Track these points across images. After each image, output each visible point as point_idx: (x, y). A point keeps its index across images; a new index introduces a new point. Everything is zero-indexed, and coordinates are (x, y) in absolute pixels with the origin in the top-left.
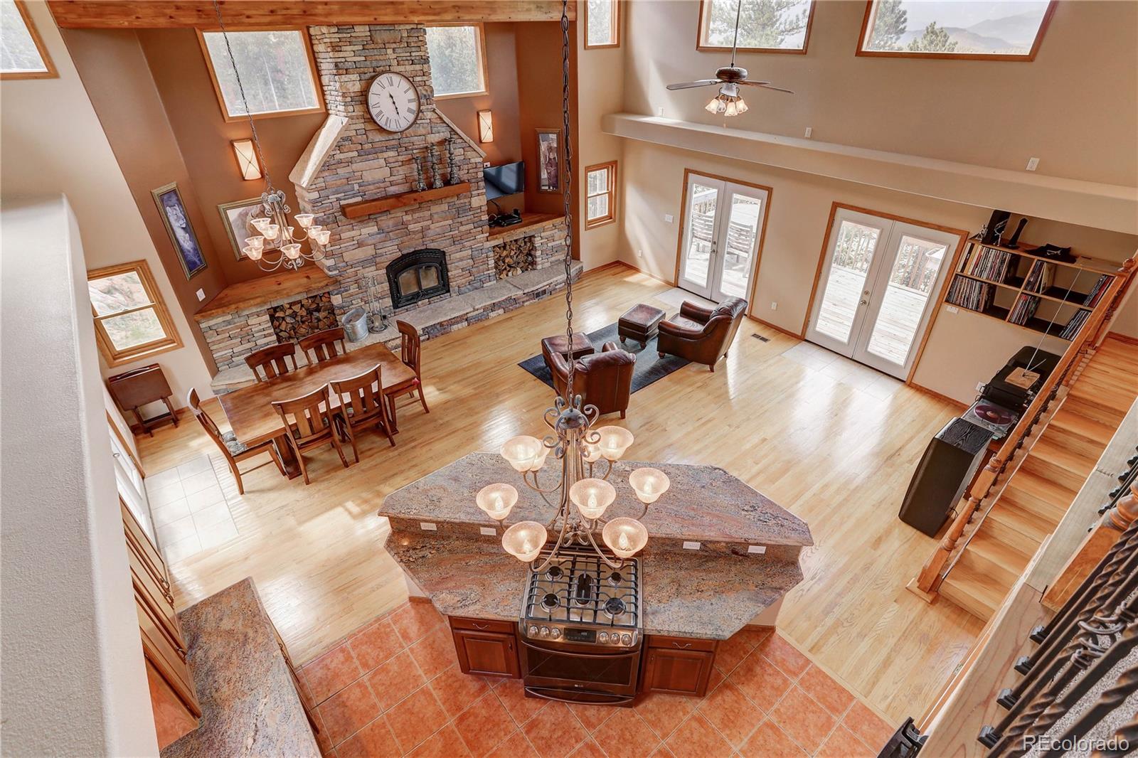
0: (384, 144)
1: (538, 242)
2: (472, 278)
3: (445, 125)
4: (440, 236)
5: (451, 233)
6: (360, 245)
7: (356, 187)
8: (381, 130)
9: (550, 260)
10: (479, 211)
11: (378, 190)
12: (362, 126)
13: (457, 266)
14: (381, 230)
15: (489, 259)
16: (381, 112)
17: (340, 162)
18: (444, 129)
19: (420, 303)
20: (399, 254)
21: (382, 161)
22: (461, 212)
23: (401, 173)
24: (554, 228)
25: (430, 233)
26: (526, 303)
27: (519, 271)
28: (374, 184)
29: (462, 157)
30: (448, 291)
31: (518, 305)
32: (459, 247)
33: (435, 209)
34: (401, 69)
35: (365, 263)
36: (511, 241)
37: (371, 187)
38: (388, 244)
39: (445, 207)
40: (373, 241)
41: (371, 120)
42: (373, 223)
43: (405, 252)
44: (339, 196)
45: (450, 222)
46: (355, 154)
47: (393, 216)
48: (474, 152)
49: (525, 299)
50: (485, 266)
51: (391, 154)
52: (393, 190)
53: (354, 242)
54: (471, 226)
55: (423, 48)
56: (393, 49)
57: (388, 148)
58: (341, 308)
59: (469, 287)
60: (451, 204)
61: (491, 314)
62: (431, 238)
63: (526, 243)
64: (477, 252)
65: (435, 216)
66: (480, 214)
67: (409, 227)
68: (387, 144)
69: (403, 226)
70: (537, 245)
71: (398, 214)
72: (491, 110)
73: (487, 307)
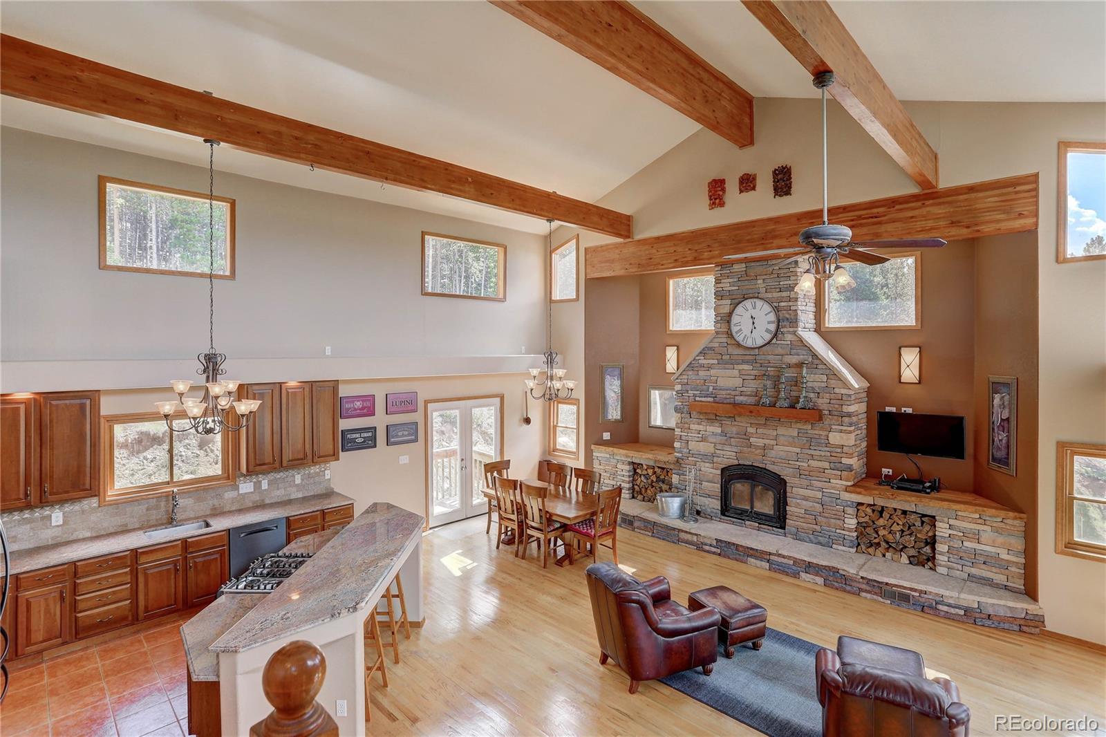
0: (740, 357)
1: (942, 530)
3: (806, 348)
4: (784, 461)
5: (798, 463)
6: (703, 439)
7: (711, 389)
8: (739, 345)
10: (839, 450)
11: (728, 396)
12: (725, 340)
13: (798, 503)
14: (724, 434)
15: (845, 515)
16: (741, 330)
17: (702, 366)
18: (804, 352)
19: (747, 522)
20: (736, 462)
21: (736, 372)
22: (813, 444)
23: (753, 385)
24: (980, 521)
25: (772, 453)
26: (863, 594)
27: (905, 559)
28: (727, 390)
29: (824, 385)
30: (784, 528)
31: (848, 588)
32: (805, 482)
33: (782, 430)
34: (769, 295)
35: (705, 457)
36: (895, 510)
37: (724, 392)
38: (728, 448)
39: (794, 432)
40: (714, 440)
41: (730, 335)
42: (717, 425)
43: (741, 462)
44: (696, 392)
45: (798, 450)
46: (715, 362)
47: (736, 423)
48: (840, 382)
49: (864, 587)
50: (839, 522)
51: (746, 367)
52: (740, 399)
53: (699, 435)
54: (826, 465)
55: (792, 278)
56: (764, 280)
57: (744, 362)
58: (677, 488)
59: (811, 536)
60: (803, 431)
61: (803, 575)
62: (773, 459)
63: (923, 523)
64: (830, 499)
65: (782, 438)
66: (840, 455)
67: (752, 440)
68: (744, 357)
69: (746, 436)
70: (941, 534)
71: (743, 423)
72: (920, 348)
73: (799, 562)
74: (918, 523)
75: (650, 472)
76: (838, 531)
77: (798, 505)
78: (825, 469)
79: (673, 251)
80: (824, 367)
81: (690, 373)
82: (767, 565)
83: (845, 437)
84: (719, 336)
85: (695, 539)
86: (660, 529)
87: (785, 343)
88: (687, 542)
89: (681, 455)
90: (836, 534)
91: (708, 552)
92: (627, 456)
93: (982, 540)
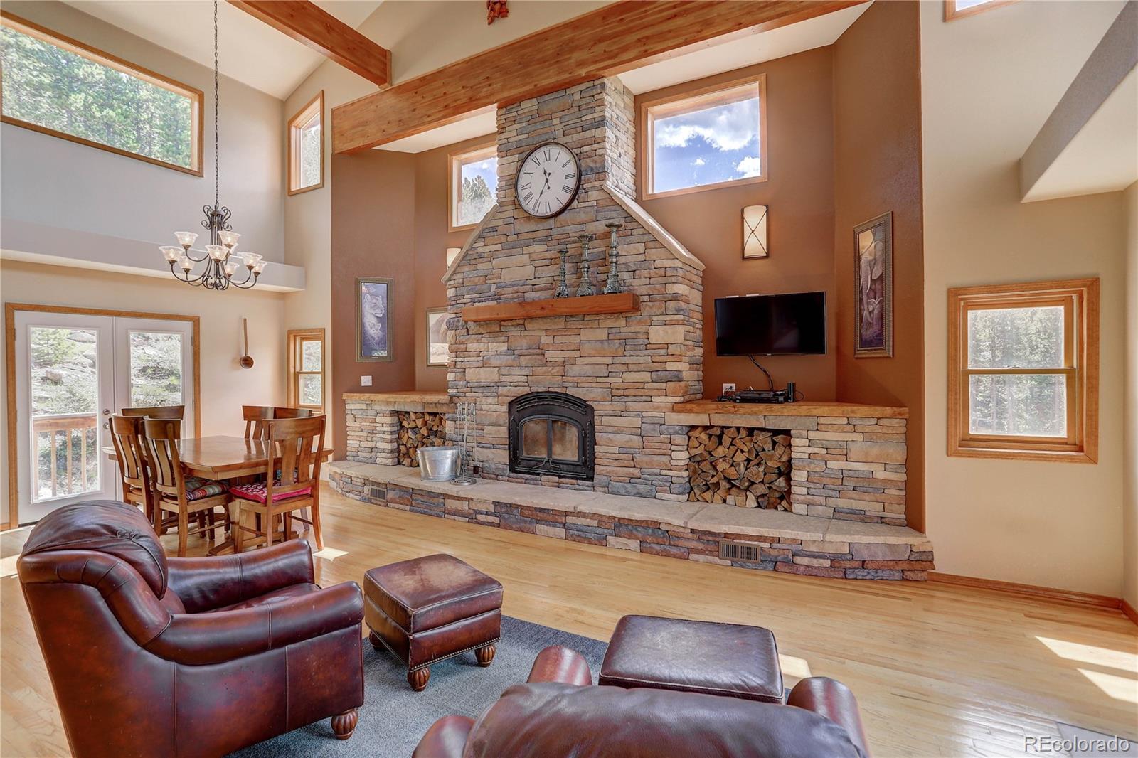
0: (530, 235)
1: (800, 448)
2: (636, 471)
3: (617, 208)
4: (589, 379)
5: (609, 379)
6: (485, 364)
7: (493, 287)
8: (530, 217)
9: (832, 502)
10: (662, 352)
11: (515, 295)
12: (511, 213)
14: (511, 351)
15: (673, 448)
16: (531, 194)
17: (481, 256)
18: (614, 214)
19: (544, 477)
20: (527, 391)
21: (525, 258)
22: (628, 347)
23: (548, 272)
24: (848, 428)
25: (574, 370)
26: (694, 556)
27: (752, 502)
28: (513, 286)
29: (641, 258)
30: (591, 479)
31: (673, 550)
32: (619, 406)
33: (587, 334)
34: (567, 139)
35: (486, 389)
36: (738, 429)
37: (510, 290)
38: (516, 371)
39: (603, 335)
40: (498, 363)
41: (517, 204)
42: (502, 339)
43: (534, 389)
44: (473, 296)
45: (608, 360)
46: (499, 247)
47: (526, 333)
48: (661, 251)
49: (694, 544)
50: (665, 459)
51: (539, 248)
52: (532, 296)
53: (478, 359)
54: (646, 376)
55: (598, 109)
56: (561, 118)
57: (536, 241)
58: (451, 440)
59: (628, 486)
60: (614, 330)
61: (611, 539)
62: (575, 378)
63: (774, 443)
64: (652, 426)
65: (586, 346)
66: (664, 359)
67: (548, 354)
68: (535, 235)
69: (540, 350)
70: (798, 455)
71: (536, 330)
72: (767, 207)
73: (606, 520)
74: (768, 447)
75: (419, 422)
76: (663, 472)
77: (610, 443)
78: (644, 383)
79: (442, 94)
80: (641, 231)
81: (466, 269)
82: (562, 532)
83: (669, 332)
84: (504, 209)
85: (465, 506)
86: (420, 497)
87: (590, 204)
88: (456, 513)
89: (455, 391)
90: (661, 477)
91: (483, 523)
92: (388, 403)
93: (852, 455)
